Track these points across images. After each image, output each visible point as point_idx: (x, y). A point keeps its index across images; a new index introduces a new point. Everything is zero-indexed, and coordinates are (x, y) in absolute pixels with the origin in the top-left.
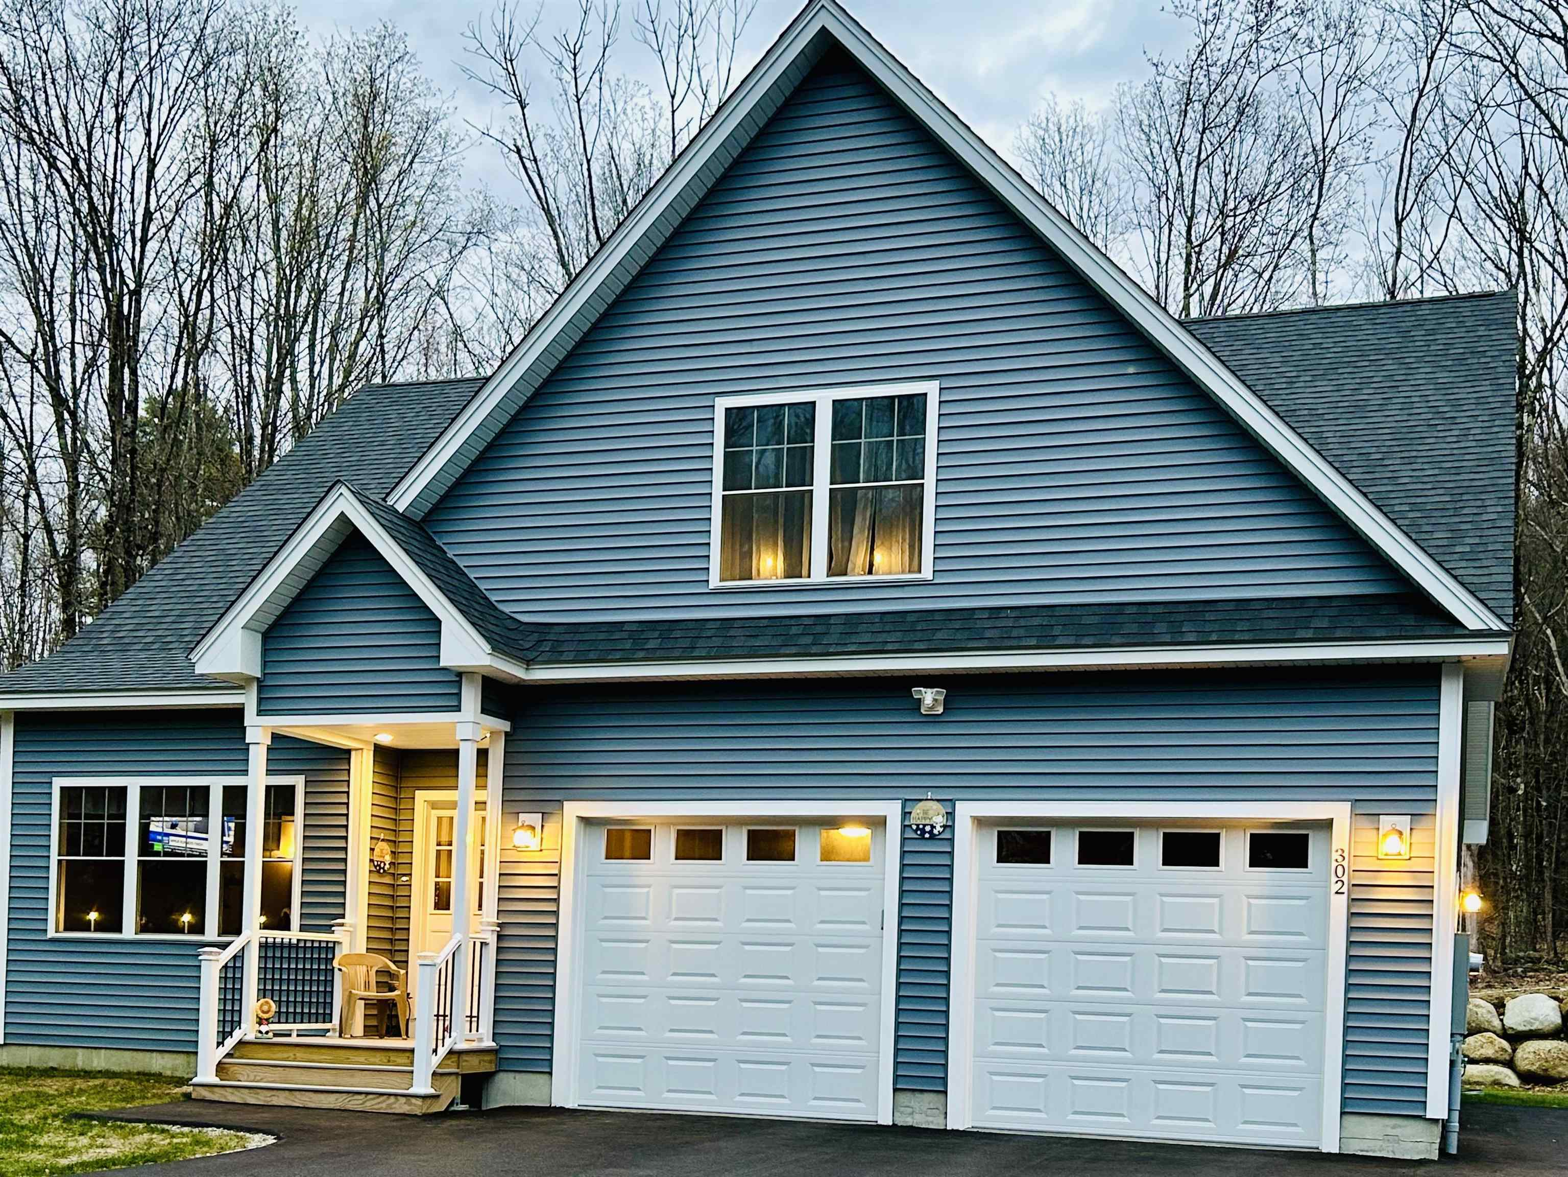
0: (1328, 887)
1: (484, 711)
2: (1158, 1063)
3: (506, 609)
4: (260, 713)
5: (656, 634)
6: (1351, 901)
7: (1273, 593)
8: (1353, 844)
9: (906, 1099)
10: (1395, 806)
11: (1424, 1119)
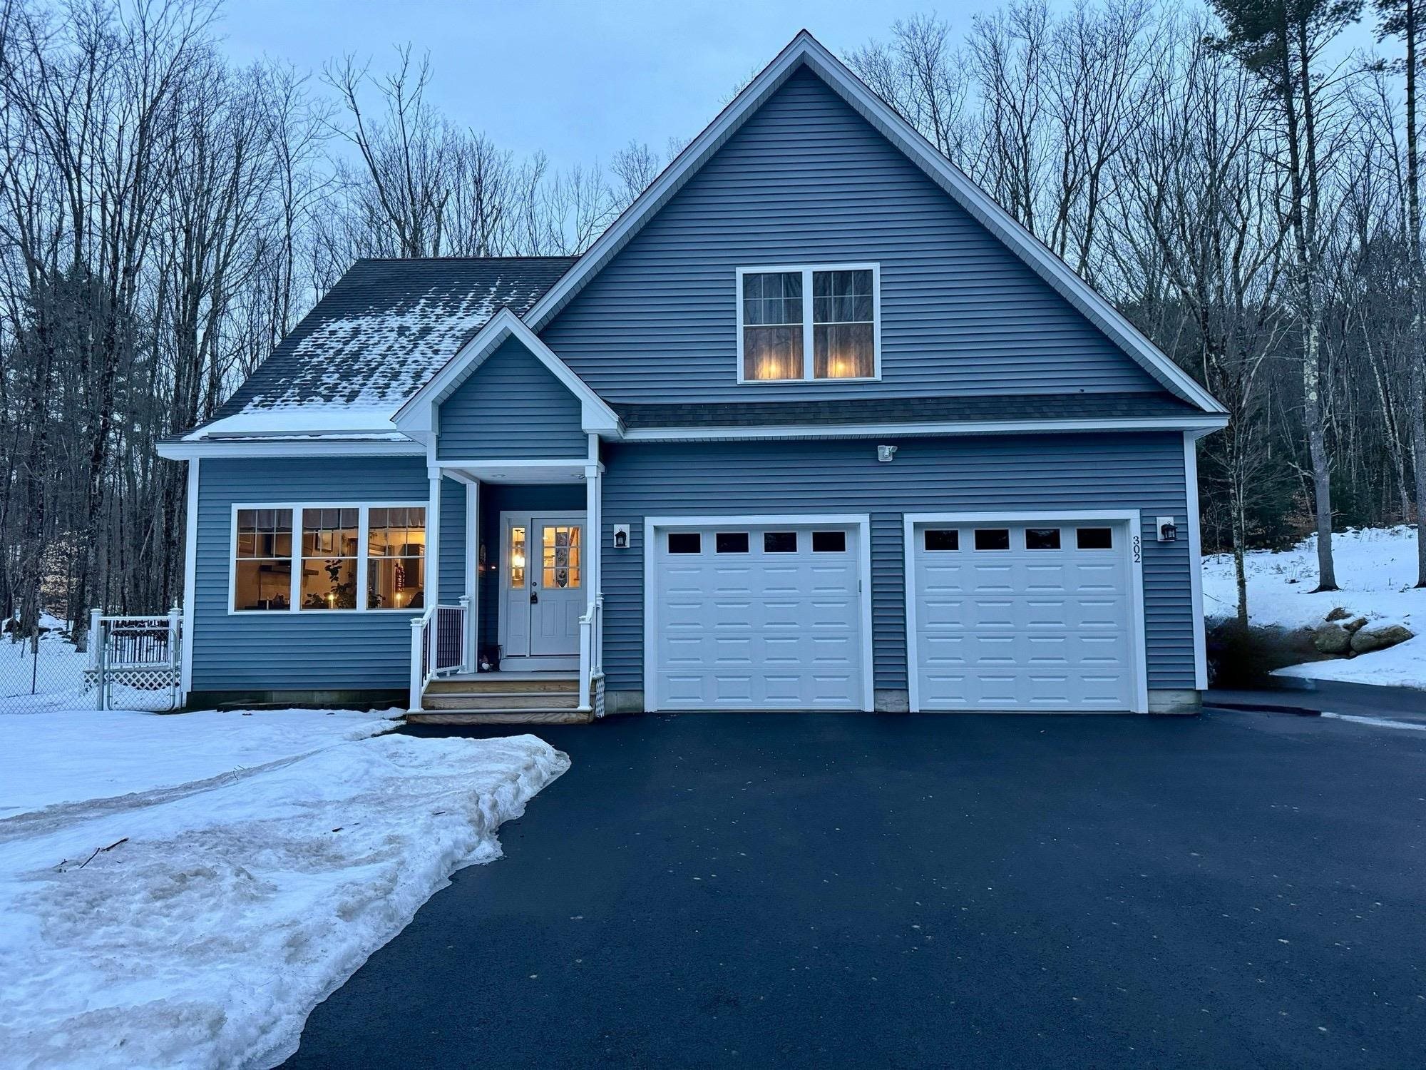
0: (1131, 558)
1: (599, 459)
2: (1034, 665)
4: (438, 458)
5: (706, 412)
6: (1144, 567)
7: (1087, 391)
8: (1143, 533)
9: (881, 695)
10: (1165, 511)
11: (1195, 690)
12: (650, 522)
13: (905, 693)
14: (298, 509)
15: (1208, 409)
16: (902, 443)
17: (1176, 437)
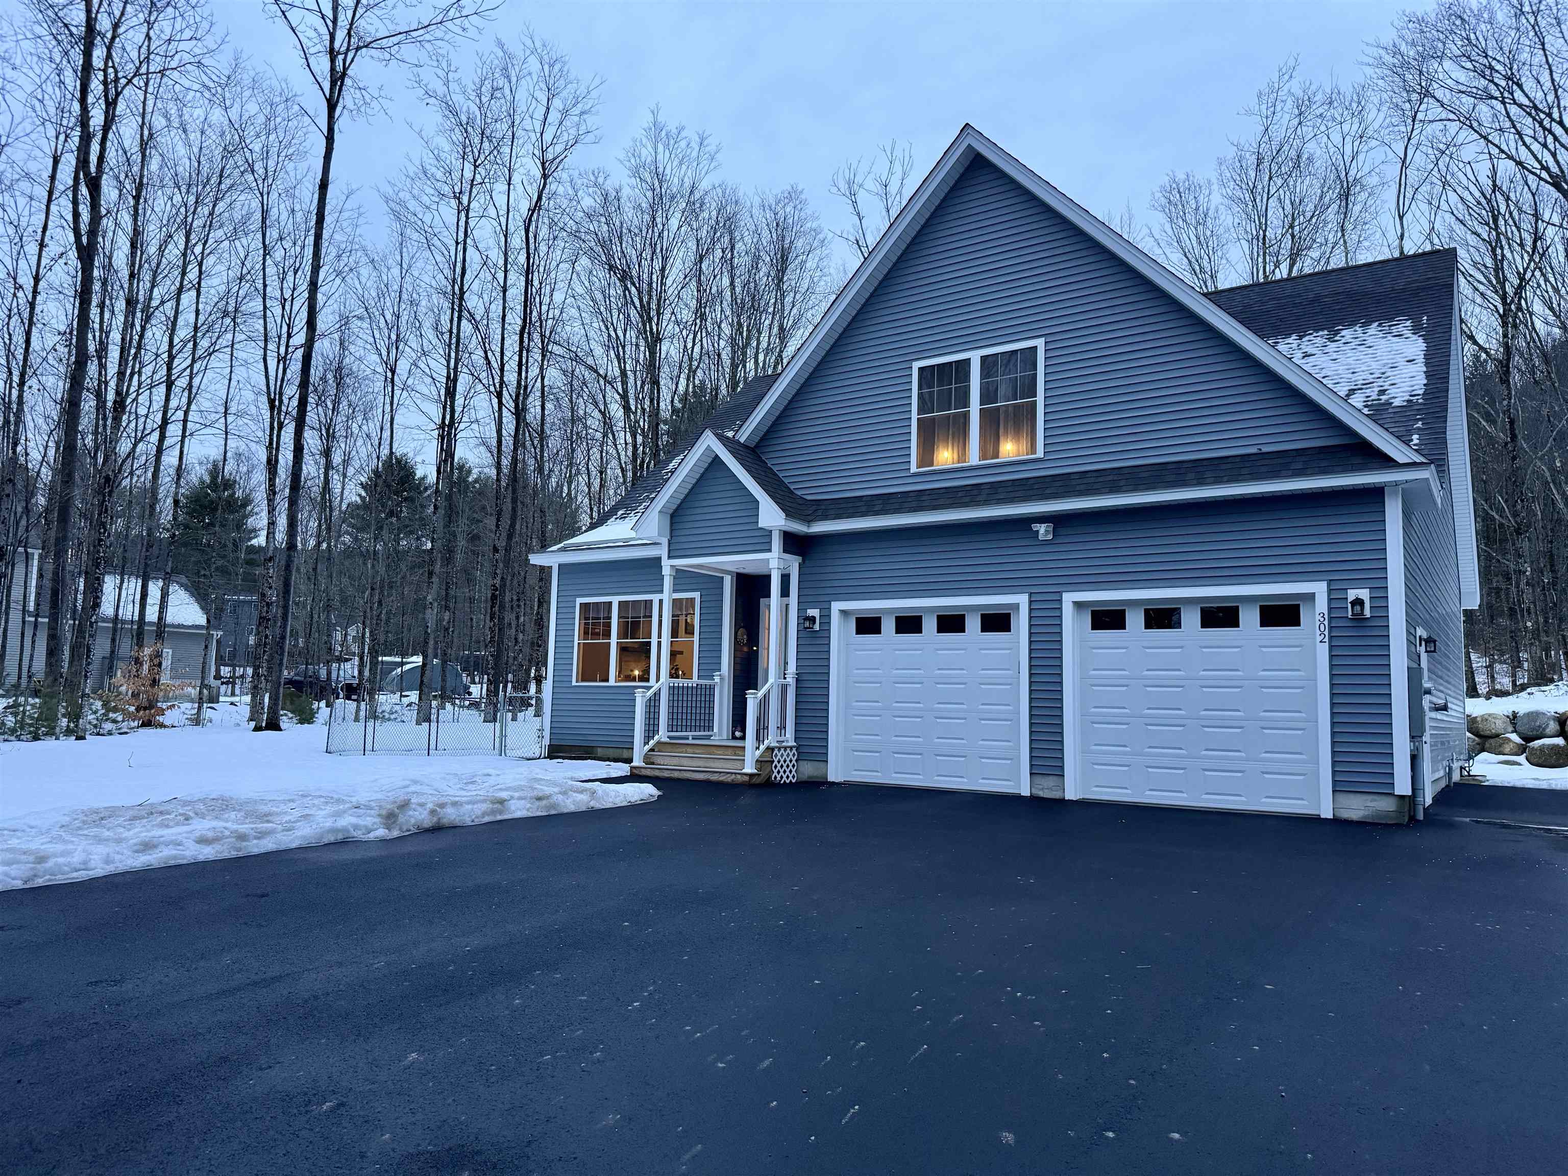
0: (1315, 638)
1: (785, 551)
3: (799, 493)
4: (669, 557)
5: (880, 502)
6: (1331, 647)
7: (1265, 449)
8: (1330, 609)
9: (1038, 780)
10: (1358, 583)
11: (1392, 795)
12: (837, 607)
13: (1060, 778)
14: (615, 600)
15: (1401, 459)
16: (1058, 521)
17: (1376, 494)
